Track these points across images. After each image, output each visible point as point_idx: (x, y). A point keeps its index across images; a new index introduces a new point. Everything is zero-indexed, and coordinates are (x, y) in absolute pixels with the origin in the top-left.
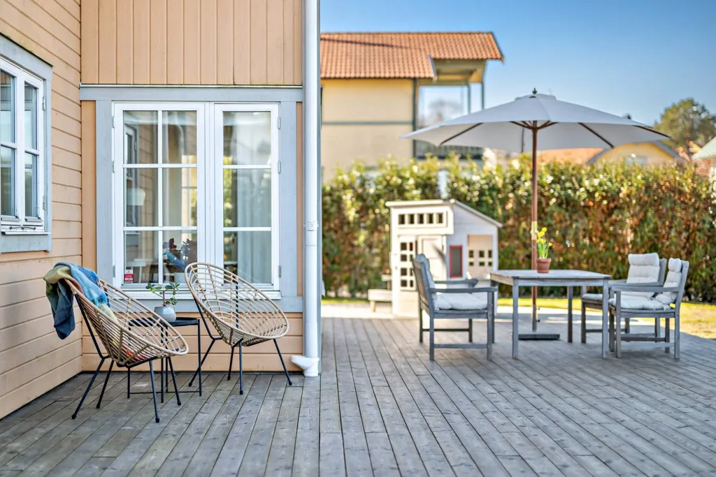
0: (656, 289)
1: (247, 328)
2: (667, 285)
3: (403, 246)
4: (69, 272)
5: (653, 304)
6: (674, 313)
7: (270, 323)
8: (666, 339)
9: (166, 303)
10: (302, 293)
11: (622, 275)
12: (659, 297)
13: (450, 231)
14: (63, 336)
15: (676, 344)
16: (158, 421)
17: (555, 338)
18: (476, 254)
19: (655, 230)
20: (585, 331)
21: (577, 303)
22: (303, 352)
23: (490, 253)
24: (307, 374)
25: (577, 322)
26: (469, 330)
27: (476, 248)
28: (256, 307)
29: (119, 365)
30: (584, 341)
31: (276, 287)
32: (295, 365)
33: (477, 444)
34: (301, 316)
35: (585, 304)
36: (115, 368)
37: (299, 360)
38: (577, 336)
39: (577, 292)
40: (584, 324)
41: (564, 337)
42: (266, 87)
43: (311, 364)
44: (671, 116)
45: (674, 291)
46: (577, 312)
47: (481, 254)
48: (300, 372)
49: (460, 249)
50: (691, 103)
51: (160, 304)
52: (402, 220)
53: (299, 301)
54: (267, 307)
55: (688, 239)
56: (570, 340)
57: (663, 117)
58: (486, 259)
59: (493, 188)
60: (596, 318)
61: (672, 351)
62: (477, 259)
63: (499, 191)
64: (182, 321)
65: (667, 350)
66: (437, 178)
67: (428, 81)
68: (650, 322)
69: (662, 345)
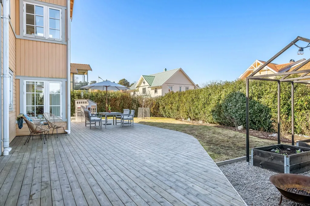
0: (129, 115)
1: (57, 125)
2: (131, 114)
3: (78, 108)
4: (23, 115)
5: (129, 118)
6: (132, 119)
7: (61, 124)
8: (131, 124)
9: (41, 121)
10: (67, 118)
11: (123, 112)
12: (130, 116)
13: (88, 105)
14: (20, 128)
15: (133, 124)
16: (45, 144)
17: (111, 124)
18: (92, 109)
19: (123, 104)
20: (116, 123)
21: (115, 118)
22: (67, 129)
23: (95, 109)
24: (68, 133)
25: (115, 121)
26: (95, 124)
27: (93, 108)
28: (58, 121)
29: (34, 133)
30: (116, 125)
31: (61, 117)
32: (66, 132)
33: (109, 142)
34: (67, 122)
35: (116, 118)
36: (34, 134)
37: (66, 131)
38: (115, 124)
39: (115, 116)
40: (116, 121)
41: (112, 124)
42: (59, 78)
43: (69, 131)
44: (121, 82)
45: (132, 115)
46: (115, 119)
47: (94, 109)
48: (66, 133)
49: (90, 108)
50: (124, 79)
51: (40, 121)
52: (78, 103)
53: (66, 119)
54: (61, 121)
55: (129, 106)
56: (114, 124)
57: (120, 82)
58: (94, 110)
59: (93, 96)
60: (119, 120)
61: (132, 125)
62: (93, 110)
63: (94, 97)
64: (45, 124)
65: (131, 125)
66: (81, 94)
67: (76, 74)
68: (128, 121)
69: (130, 125)
